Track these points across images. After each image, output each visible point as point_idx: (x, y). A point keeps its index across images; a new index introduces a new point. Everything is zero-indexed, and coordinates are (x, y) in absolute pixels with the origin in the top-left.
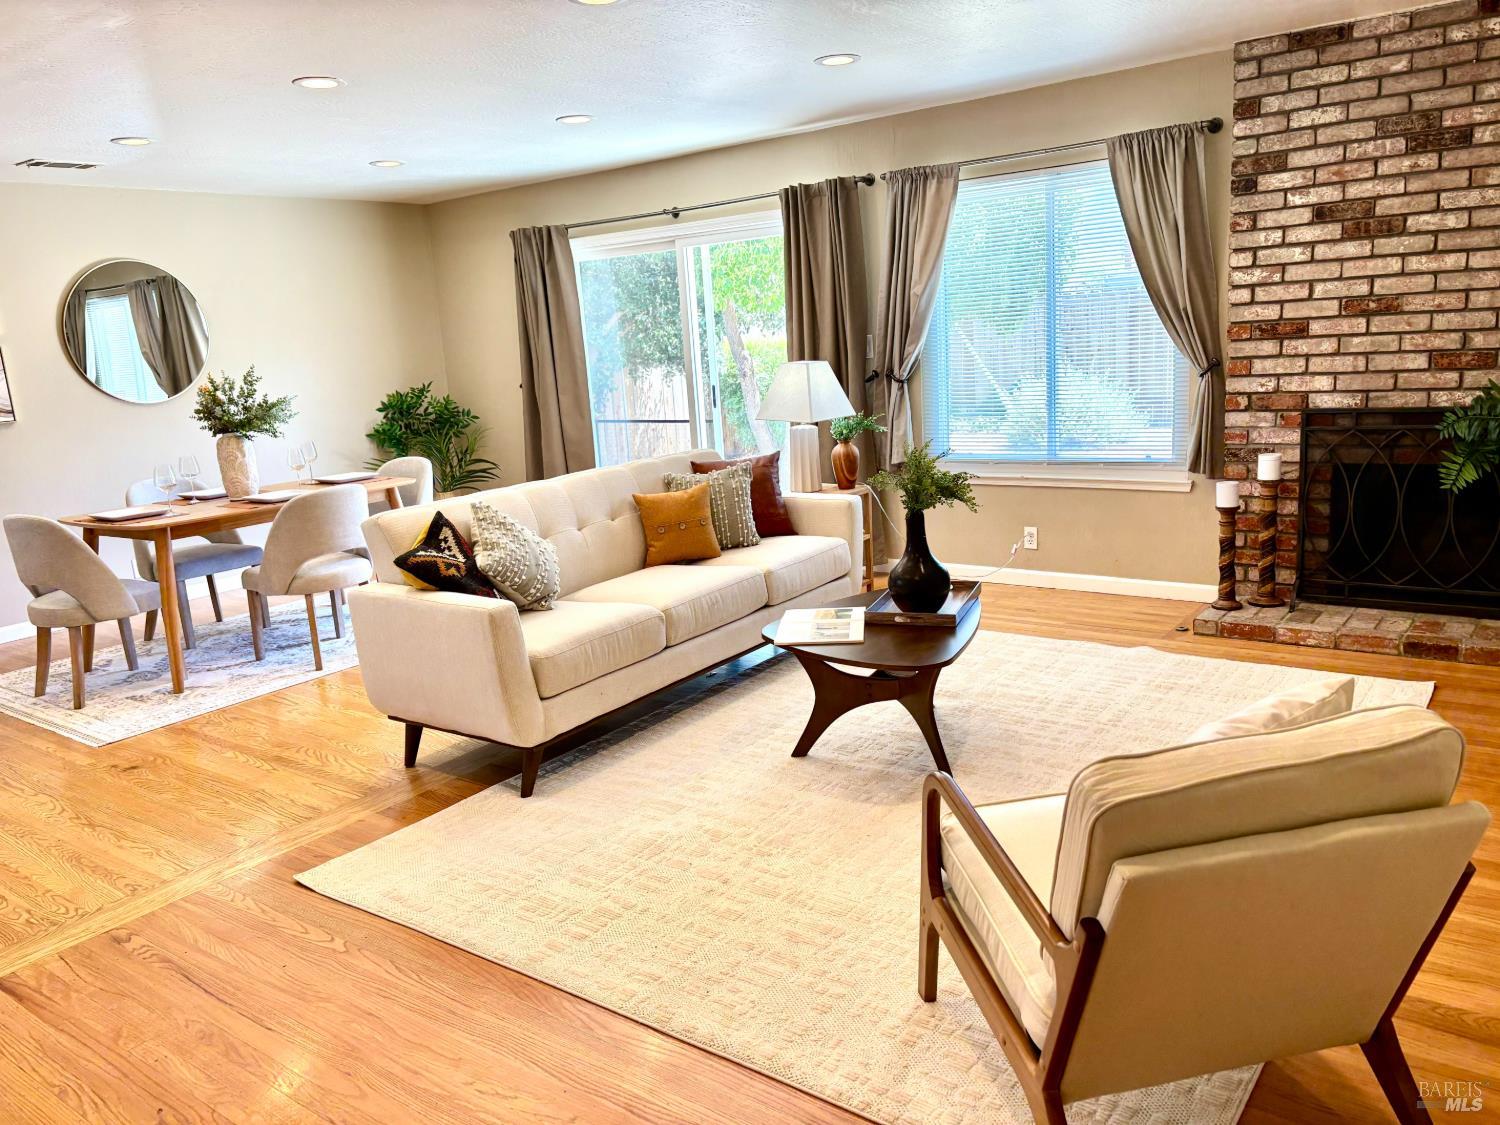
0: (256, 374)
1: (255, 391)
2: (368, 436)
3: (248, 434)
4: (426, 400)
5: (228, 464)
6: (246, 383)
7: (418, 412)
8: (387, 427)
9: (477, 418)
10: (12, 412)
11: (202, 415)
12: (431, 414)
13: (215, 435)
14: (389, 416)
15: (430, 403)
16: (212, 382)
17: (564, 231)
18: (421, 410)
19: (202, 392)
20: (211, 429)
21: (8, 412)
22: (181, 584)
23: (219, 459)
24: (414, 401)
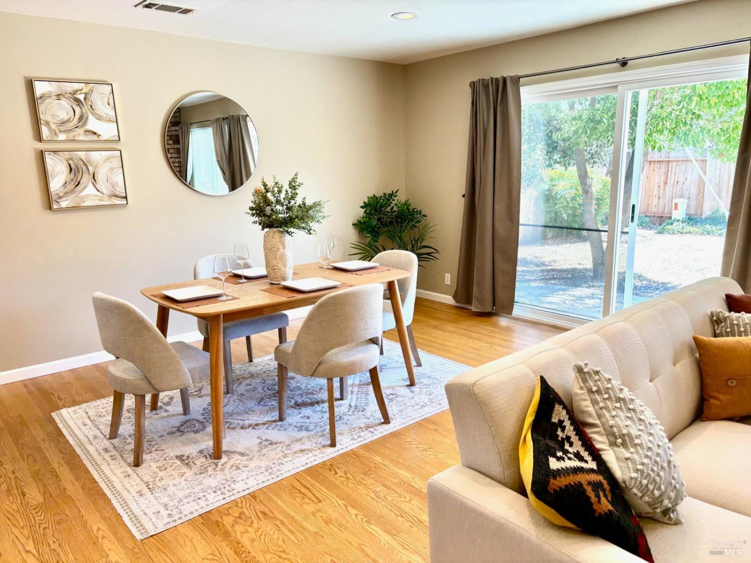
0: (299, 181)
1: (297, 194)
2: (353, 225)
3: (289, 230)
4: (394, 202)
5: (271, 254)
6: (290, 188)
7: (387, 210)
8: (367, 220)
9: (426, 216)
10: (126, 198)
11: (254, 212)
12: (395, 211)
13: (263, 229)
14: (368, 211)
15: (396, 205)
16: (265, 185)
17: (516, 80)
18: (389, 209)
19: (257, 192)
20: (260, 224)
21: (123, 197)
22: (227, 344)
23: (265, 249)
24: (385, 202)
